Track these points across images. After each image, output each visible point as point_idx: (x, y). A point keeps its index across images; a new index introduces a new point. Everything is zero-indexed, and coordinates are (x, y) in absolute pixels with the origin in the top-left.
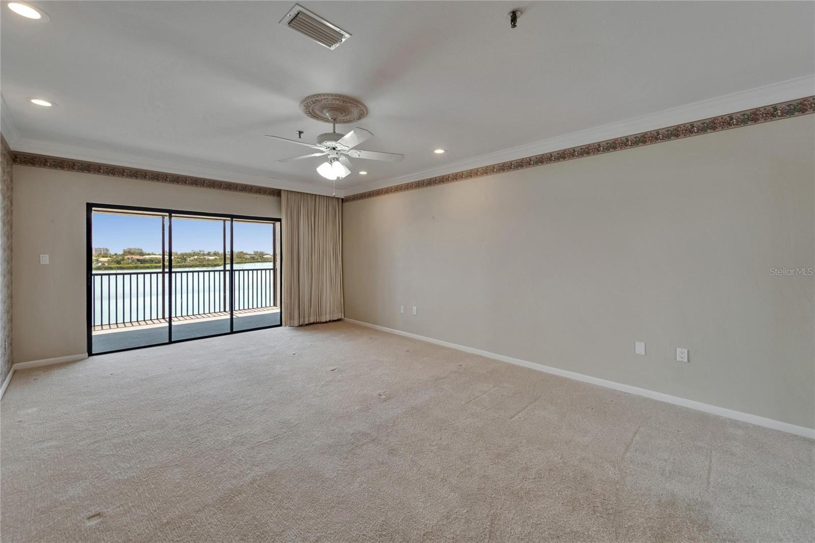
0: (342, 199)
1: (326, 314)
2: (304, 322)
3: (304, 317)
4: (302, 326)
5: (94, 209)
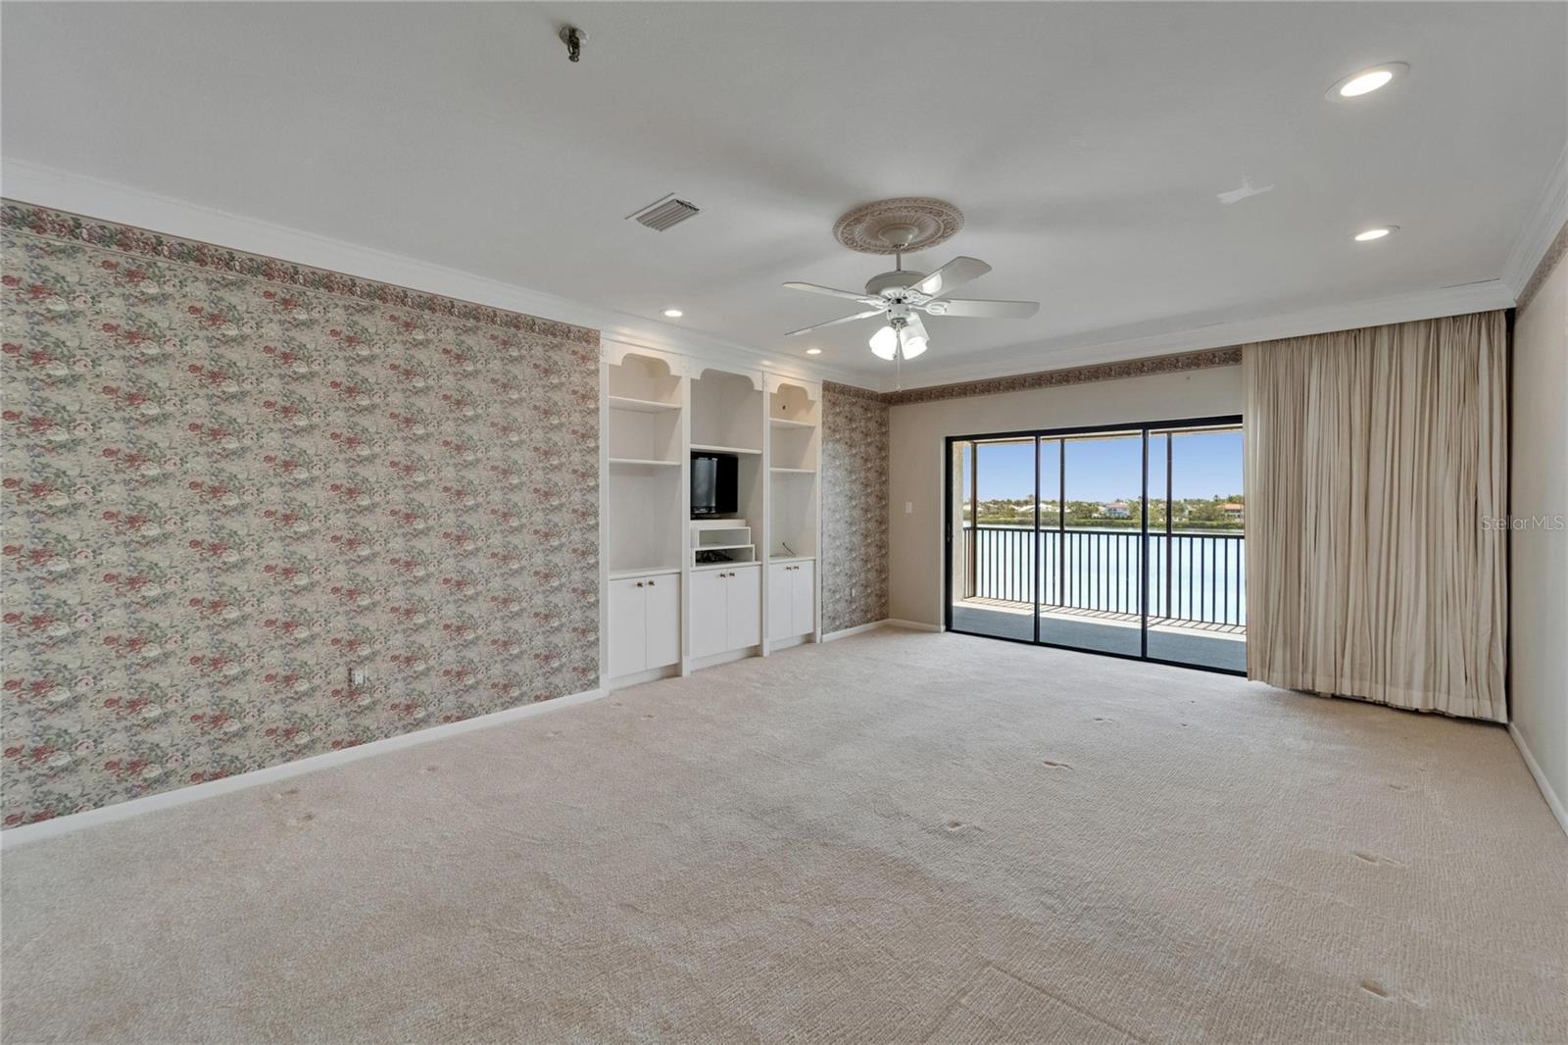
2: (1314, 685)
3: (1314, 672)
4: (1311, 694)
5: (954, 443)
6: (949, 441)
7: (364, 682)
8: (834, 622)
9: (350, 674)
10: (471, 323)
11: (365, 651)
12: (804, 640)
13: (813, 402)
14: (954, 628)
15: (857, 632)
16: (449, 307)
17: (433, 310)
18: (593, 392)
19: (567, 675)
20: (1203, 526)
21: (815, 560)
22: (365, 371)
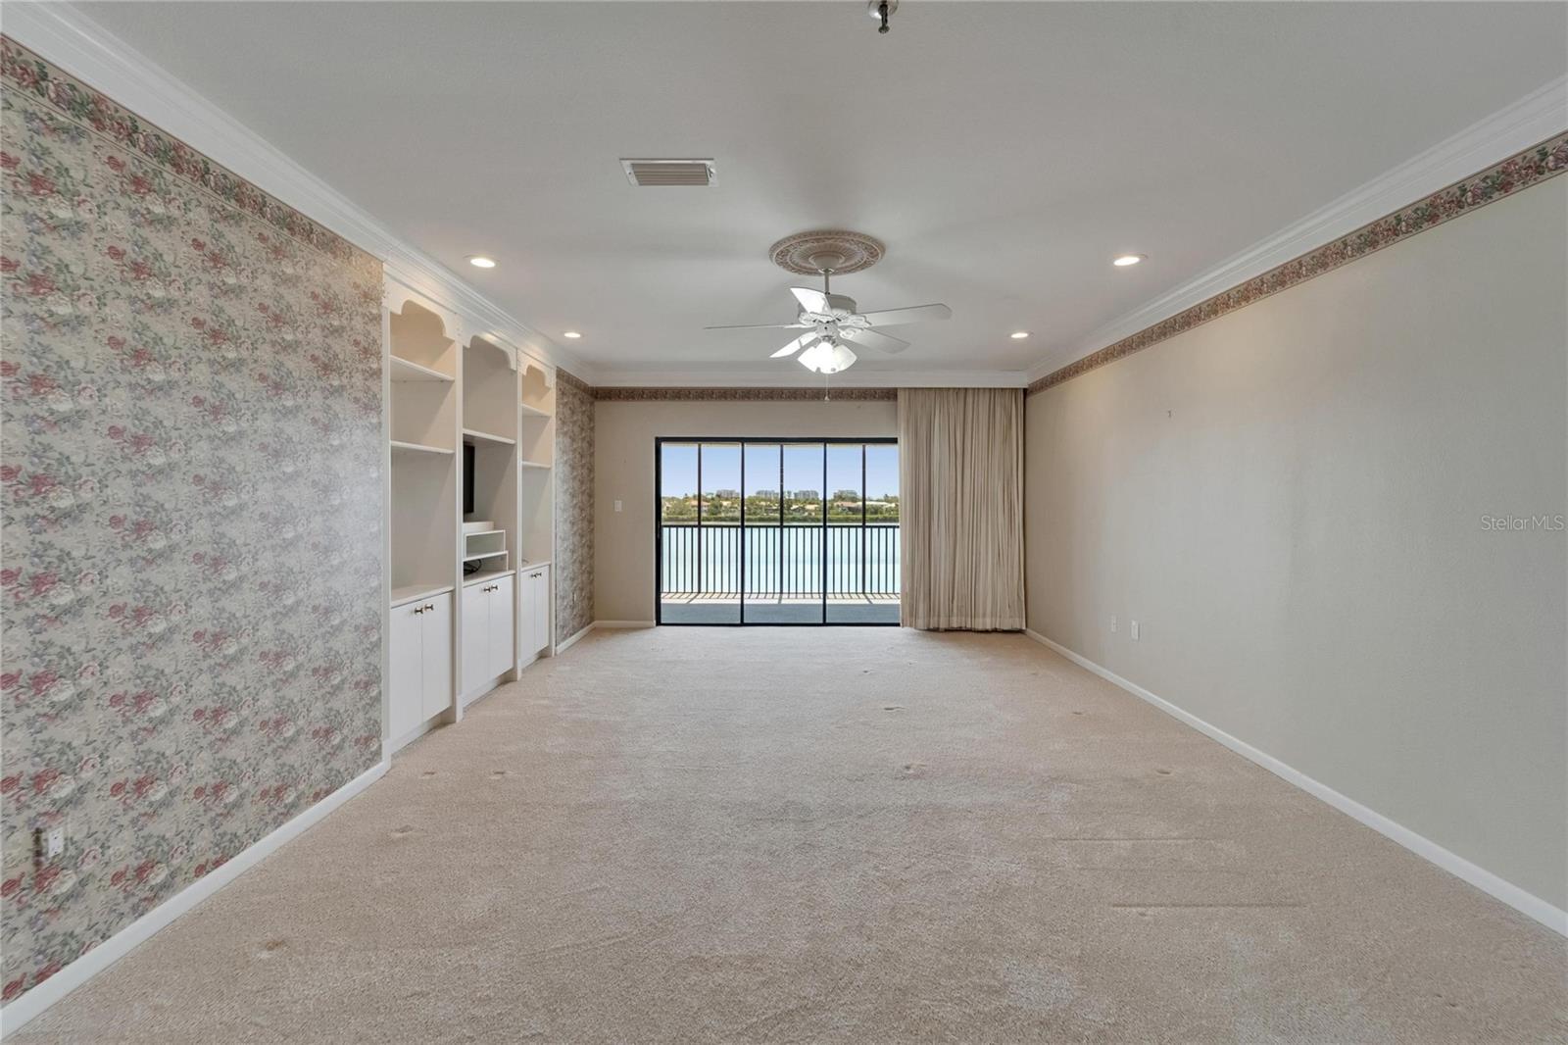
0: (1025, 390)
1: (984, 615)
2: (939, 624)
3: (939, 616)
4: (936, 630)
5: (663, 444)
6: (659, 441)
7: (66, 849)
8: (564, 631)
9: (37, 841)
10: (232, 206)
11: (64, 789)
12: (537, 656)
13: (549, 389)
14: (662, 622)
15: (574, 641)
16: (204, 171)
17: (178, 167)
18: (376, 347)
19: (350, 751)
20: (677, 520)
21: (550, 565)
22: (64, 250)
